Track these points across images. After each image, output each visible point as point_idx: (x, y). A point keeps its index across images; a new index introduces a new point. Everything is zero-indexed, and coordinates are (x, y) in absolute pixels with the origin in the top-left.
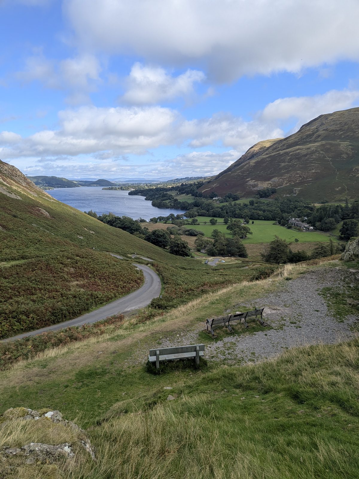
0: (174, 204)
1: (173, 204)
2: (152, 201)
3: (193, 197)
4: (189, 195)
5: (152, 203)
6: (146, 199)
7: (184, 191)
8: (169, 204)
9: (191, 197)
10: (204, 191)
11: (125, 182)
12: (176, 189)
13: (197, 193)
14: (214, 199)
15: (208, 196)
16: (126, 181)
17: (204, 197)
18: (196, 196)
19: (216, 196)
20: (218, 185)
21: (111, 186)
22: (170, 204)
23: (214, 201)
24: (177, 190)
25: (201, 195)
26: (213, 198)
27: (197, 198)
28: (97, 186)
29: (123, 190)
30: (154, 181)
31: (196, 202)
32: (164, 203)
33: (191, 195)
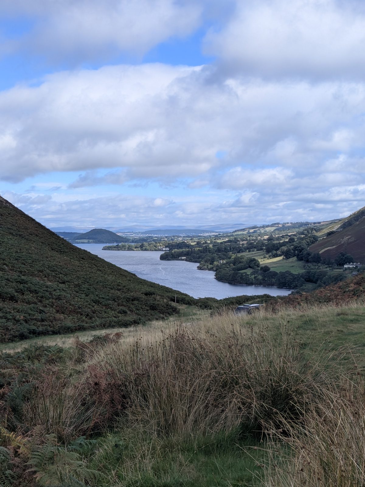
0: (264, 277)
1: (260, 277)
2: (215, 273)
3: (301, 263)
4: (291, 260)
5: (216, 275)
6: (200, 268)
7: (279, 252)
8: (253, 276)
9: (297, 263)
10: (323, 251)
11: (142, 233)
12: (260, 248)
13: (309, 254)
14: (346, 266)
15: (333, 261)
16: (145, 233)
17: (324, 263)
18: (307, 261)
19: (349, 261)
20: (353, 239)
21: (117, 242)
22: (255, 277)
23: (347, 272)
24: (262, 249)
25: (317, 259)
26: (343, 265)
27: (310, 264)
28: (89, 243)
29: (146, 250)
30: (204, 231)
31: (308, 272)
32: (242, 274)
33: (295, 258)
